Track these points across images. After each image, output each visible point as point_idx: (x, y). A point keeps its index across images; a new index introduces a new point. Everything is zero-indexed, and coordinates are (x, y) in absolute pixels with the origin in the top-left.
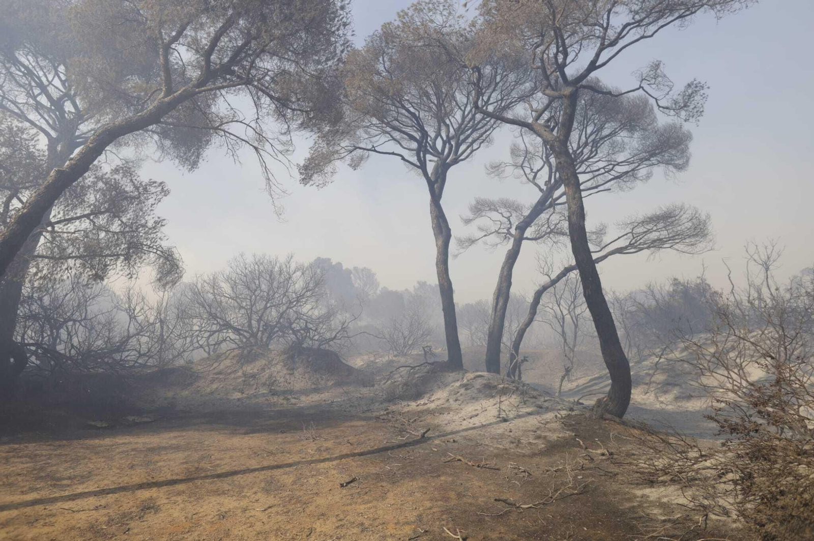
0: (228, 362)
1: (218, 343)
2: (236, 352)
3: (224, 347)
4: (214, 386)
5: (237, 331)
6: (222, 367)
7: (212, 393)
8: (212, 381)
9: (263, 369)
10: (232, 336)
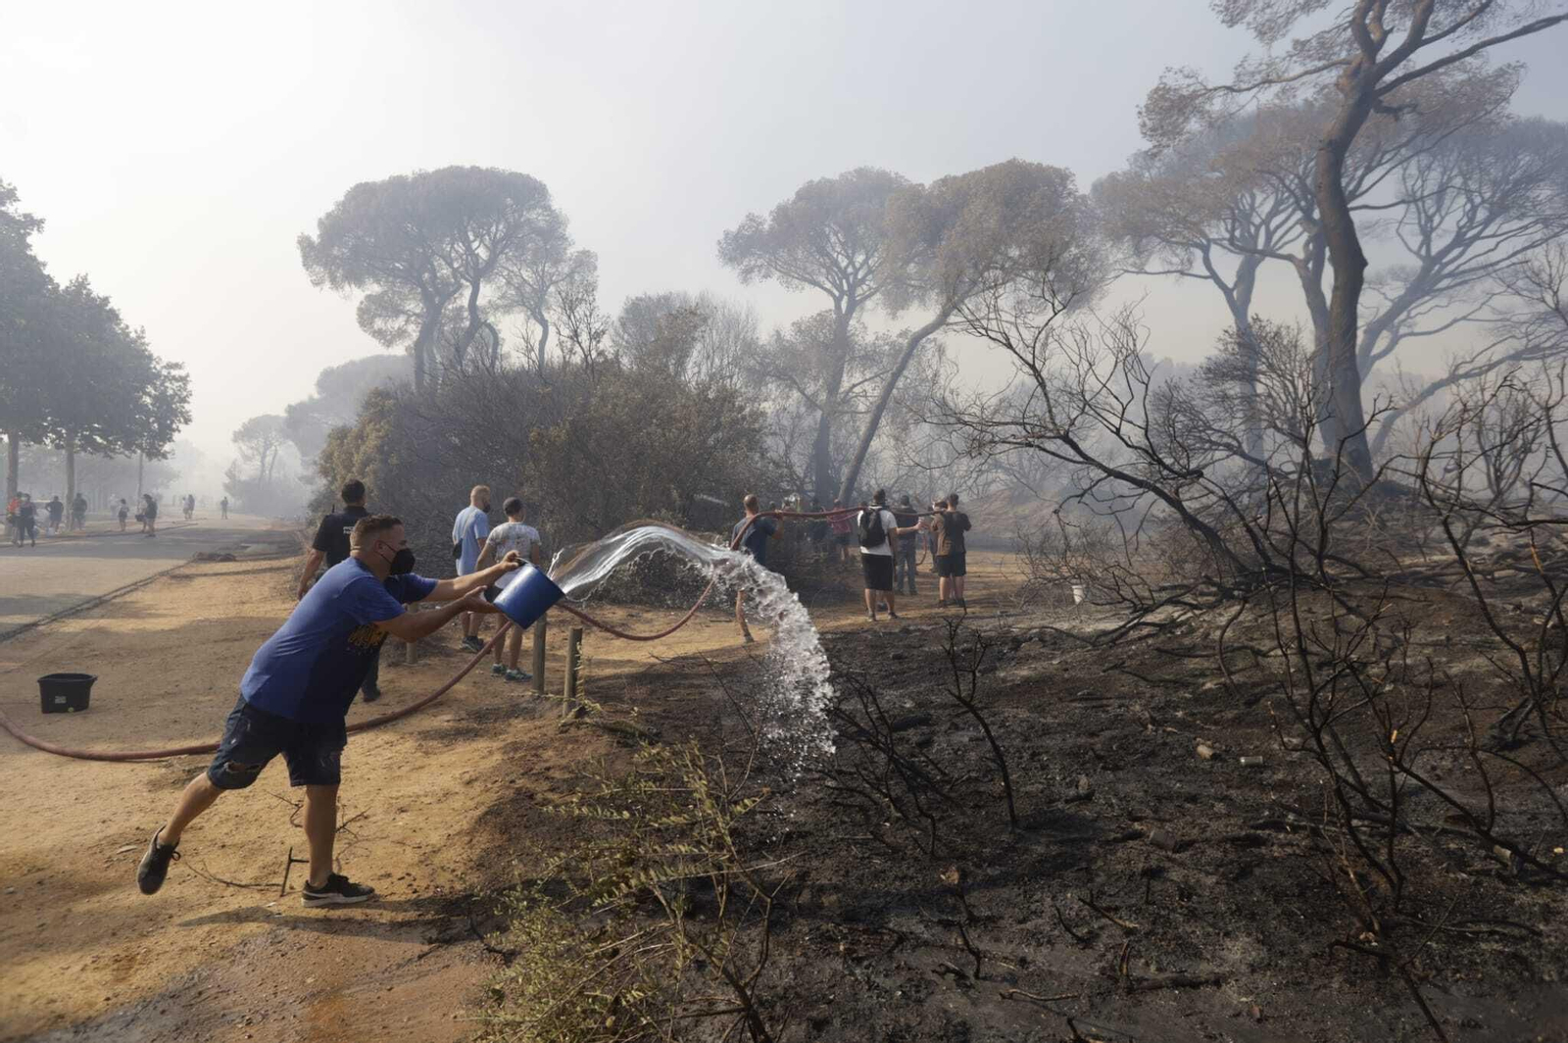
0: (998, 504)
1: (988, 484)
2: (1007, 493)
3: (993, 488)
4: (986, 526)
5: (1007, 471)
6: (993, 508)
7: (984, 532)
8: (984, 521)
9: (1035, 512)
10: (1002, 476)
